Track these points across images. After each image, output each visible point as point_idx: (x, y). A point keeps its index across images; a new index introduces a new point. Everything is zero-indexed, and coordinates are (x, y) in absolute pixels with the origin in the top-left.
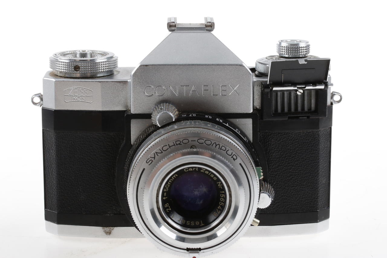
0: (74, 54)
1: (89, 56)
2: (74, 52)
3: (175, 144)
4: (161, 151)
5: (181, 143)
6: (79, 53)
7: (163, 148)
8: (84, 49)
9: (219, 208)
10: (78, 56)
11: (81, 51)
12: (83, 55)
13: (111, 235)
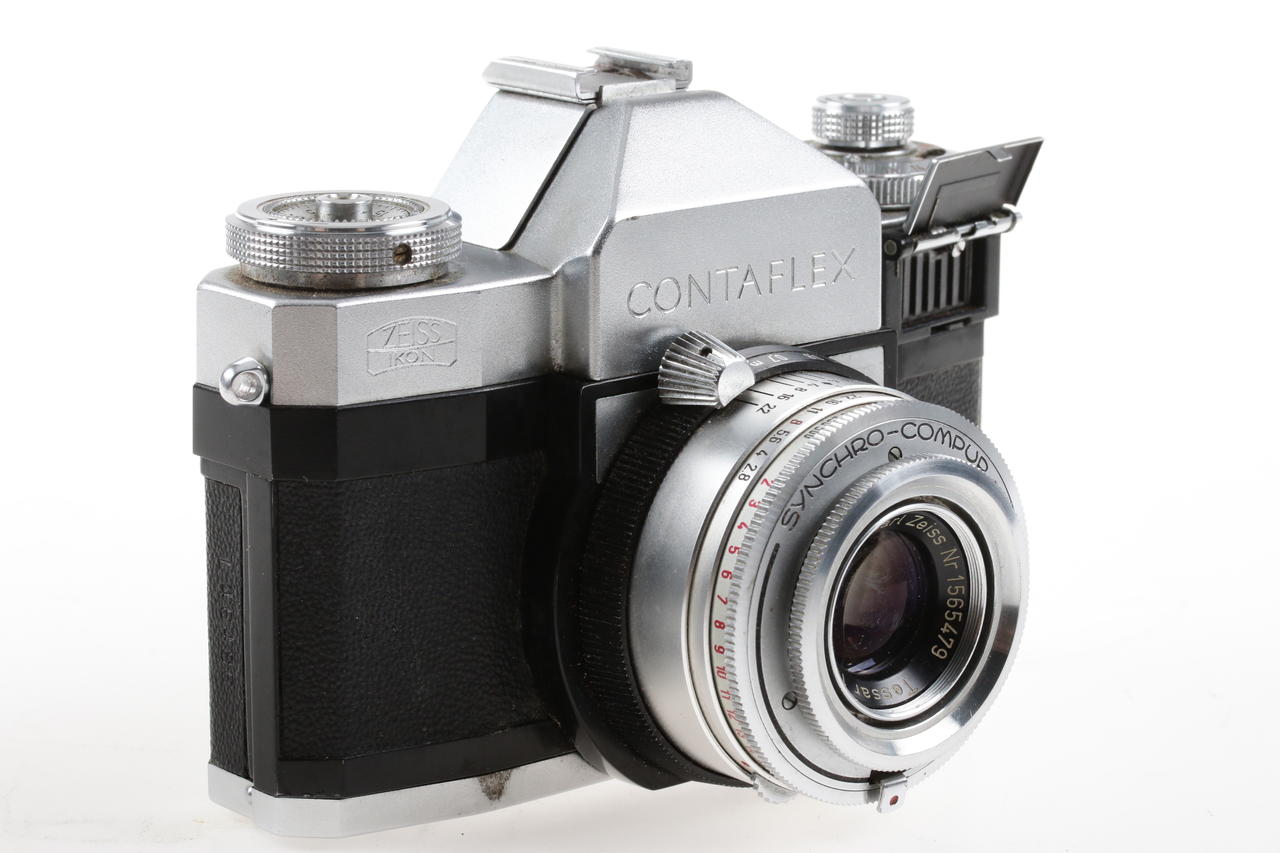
0: (310, 203)
1: (361, 214)
2: (313, 198)
3: (851, 451)
4: (819, 480)
5: (867, 445)
6: (326, 202)
7: (822, 469)
8: (345, 188)
9: (944, 630)
10: (324, 212)
11: (334, 196)
12: (343, 211)
13: (503, 798)
